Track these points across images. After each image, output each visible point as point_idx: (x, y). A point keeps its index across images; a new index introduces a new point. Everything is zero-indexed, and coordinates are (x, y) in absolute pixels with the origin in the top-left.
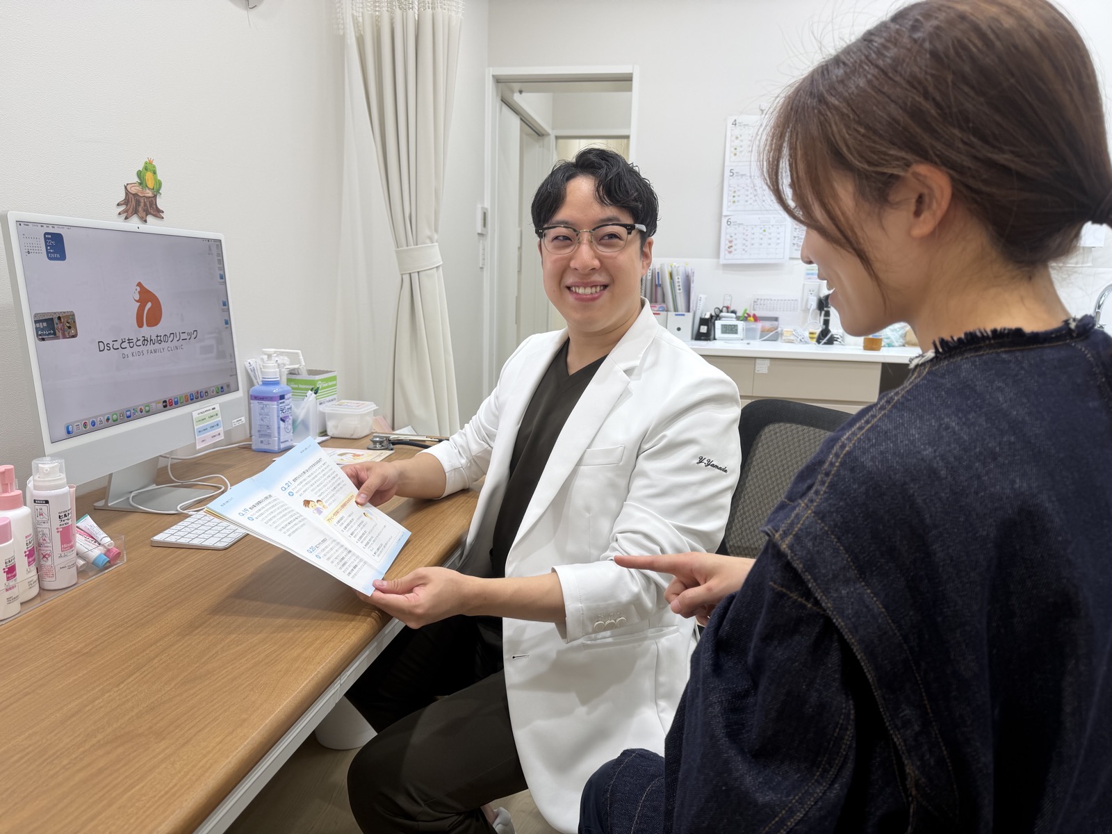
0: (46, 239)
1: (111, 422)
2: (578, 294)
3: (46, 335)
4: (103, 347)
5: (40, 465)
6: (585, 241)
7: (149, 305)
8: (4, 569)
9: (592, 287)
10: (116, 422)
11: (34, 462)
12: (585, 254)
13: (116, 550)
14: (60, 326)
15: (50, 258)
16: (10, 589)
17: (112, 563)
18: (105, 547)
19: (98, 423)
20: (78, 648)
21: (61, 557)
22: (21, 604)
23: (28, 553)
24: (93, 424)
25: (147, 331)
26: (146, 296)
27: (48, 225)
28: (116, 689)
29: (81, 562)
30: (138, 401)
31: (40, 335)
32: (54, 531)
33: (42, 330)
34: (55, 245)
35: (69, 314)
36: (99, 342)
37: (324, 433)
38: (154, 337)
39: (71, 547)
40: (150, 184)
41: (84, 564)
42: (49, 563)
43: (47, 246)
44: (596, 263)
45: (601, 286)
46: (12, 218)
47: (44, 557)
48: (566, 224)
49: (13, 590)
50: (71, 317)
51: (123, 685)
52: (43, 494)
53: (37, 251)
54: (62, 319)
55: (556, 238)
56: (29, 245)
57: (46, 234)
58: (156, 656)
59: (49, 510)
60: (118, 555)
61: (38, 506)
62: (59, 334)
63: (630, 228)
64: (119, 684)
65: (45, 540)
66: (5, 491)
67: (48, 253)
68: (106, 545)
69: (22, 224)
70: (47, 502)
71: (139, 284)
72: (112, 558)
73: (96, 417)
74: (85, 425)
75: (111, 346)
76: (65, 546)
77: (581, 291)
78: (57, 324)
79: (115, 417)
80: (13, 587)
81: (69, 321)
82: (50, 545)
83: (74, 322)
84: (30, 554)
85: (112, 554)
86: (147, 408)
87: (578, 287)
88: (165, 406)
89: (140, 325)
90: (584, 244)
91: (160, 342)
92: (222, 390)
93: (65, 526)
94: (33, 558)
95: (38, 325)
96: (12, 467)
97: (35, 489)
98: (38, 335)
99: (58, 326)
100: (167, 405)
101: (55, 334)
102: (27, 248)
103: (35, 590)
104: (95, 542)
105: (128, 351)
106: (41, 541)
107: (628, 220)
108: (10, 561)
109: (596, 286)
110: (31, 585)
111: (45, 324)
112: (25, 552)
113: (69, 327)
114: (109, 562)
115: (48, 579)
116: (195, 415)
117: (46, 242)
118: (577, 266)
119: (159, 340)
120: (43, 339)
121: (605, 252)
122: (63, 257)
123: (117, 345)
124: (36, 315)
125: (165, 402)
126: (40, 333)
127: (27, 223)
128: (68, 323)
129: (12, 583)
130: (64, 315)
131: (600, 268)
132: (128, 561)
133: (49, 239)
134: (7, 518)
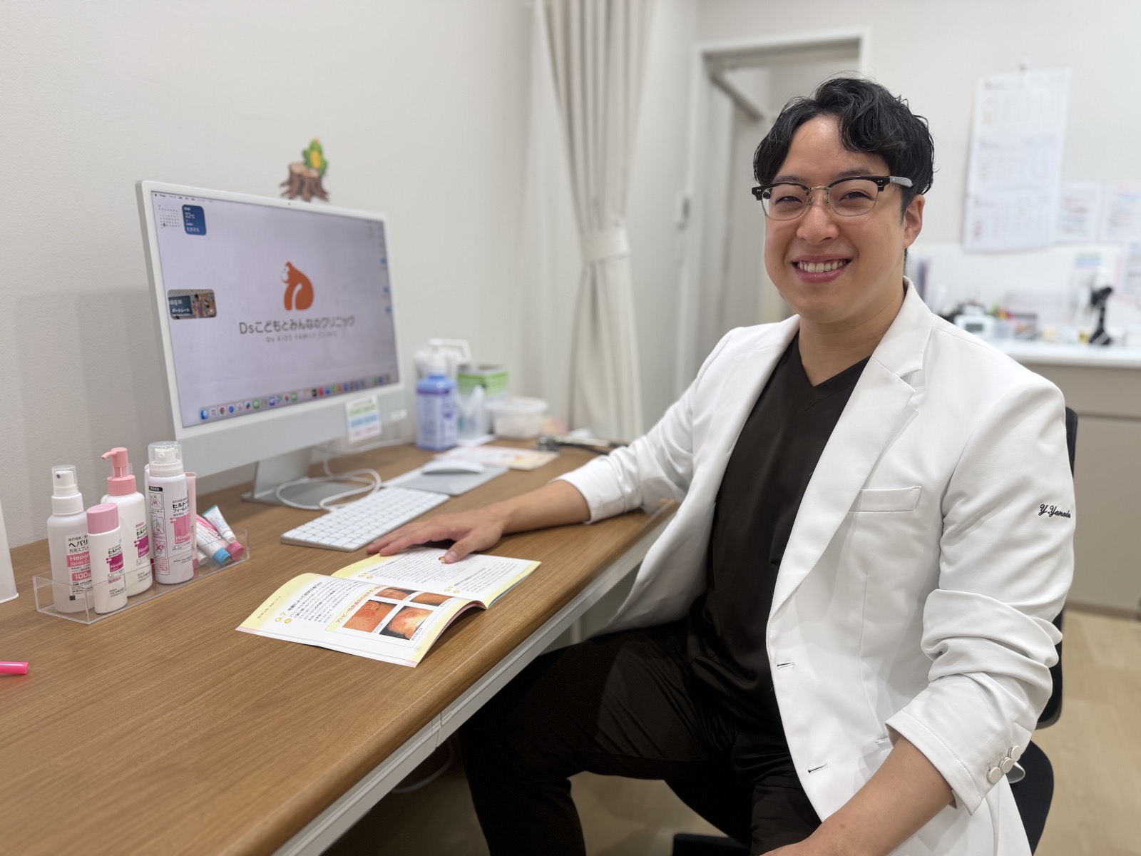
0: (184, 211)
1: (251, 408)
2: (806, 272)
3: (181, 313)
4: (245, 329)
5: (156, 449)
6: (818, 203)
7: (299, 287)
8: (107, 559)
9: (826, 262)
10: (257, 409)
11: (150, 446)
12: (817, 219)
13: (239, 545)
14: (197, 304)
15: (188, 232)
16: (114, 580)
17: (234, 559)
18: (227, 542)
19: (236, 409)
20: (165, 653)
21: (174, 549)
22: (129, 597)
23: (138, 543)
24: (232, 410)
25: (296, 315)
26: (295, 277)
27: (187, 197)
28: (181, 707)
29: (201, 556)
30: (283, 389)
31: (175, 313)
32: (168, 521)
33: (177, 307)
34: (195, 218)
35: (208, 292)
36: (241, 324)
37: (491, 432)
38: (304, 322)
39: (187, 539)
40: (316, 162)
41: (204, 559)
42: (163, 555)
43: (185, 219)
44: (832, 231)
45: (839, 260)
46: (147, 186)
47: (158, 548)
48: (794, 180)
49: (117, 582)
50: (209, 295)
51: (190, 703)
52: (158, 481)
53: (174, 224)
54: (200, 298)
55: (782, 199)
56: (165, 217)
57: (184, 206)
58: (238, 671)
59: (163, 498)
60: (241, 551)
61: (153, 493)
62: (196, 312)
63: (882, 183)
64: (187, 702)
65: (159, 530)
66: (118, 475)
67: (186, 226)
68: (228, 539)
69: (158, 194)
70: (161, 489)
71: (289, 264)
72: (234, 554)
73: (235, 403)
74: (222, 411)
75: (254, 328)
76: (179, 538)
77: (810, 268)
78: (194, 302)
79: (256, 404)
80: (117, 579)
81: (208, 299)
82: (164, 536)
83: (213, 301)
84: (142, 544)
85: (234, 549)
86: (294, 397)
87: (807, 262)
88: (315, 395)
89: (288, 306)
90: (817, 205)
91: (311, 327)
92: (381, 381)
93: (179, 516)
94: (147, 547)
95: (172, 302)
96: (125, 449)
97: (151, 475)
98: (172, 313)
99: (194, 304)
100: (317, 394)
101: (191, 312)
102: (163, 220)
103: (148, 582)
104: (219, 535)
105: (274, 335)
106: (156, 531)
107: (880, 171)
108: (113, 551)
109: (831, 261)
110: (141, 577)
111: (180, 302)
112: (135, 542)
113: (208, 306)
114: (230, 557)
115: (162, 572)
116: (349, 406)
117: (184, 215)
118: (805, 235)
119: (310, 324)
120: (178, 318)
121: (846, 216)
122: (203, 231)
123: (261, 327)
124: (170, 292)
125: (314, 391)
126: (174, 310)
127: (163, 194)
128: (207, 301)
129: (116, 574)
130: (202, 293)
131: (839, 236)
132: (250, 559)
133: (188, 211)
134: (114, 504)
